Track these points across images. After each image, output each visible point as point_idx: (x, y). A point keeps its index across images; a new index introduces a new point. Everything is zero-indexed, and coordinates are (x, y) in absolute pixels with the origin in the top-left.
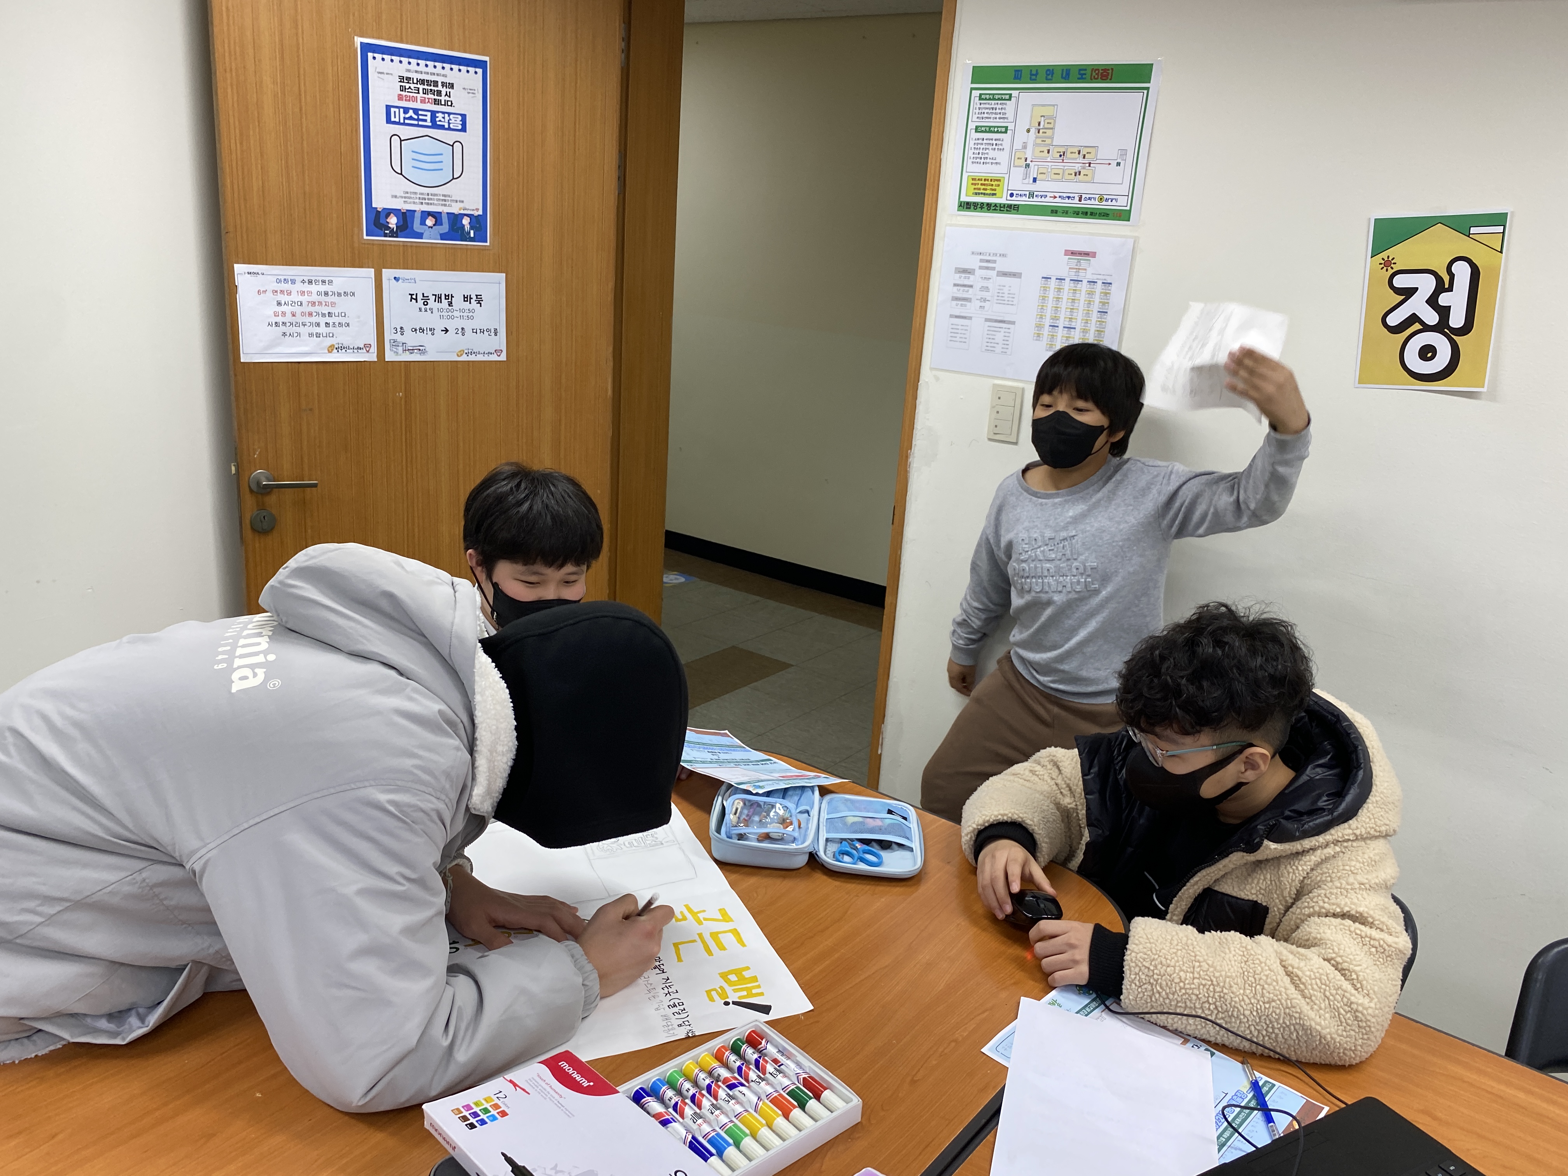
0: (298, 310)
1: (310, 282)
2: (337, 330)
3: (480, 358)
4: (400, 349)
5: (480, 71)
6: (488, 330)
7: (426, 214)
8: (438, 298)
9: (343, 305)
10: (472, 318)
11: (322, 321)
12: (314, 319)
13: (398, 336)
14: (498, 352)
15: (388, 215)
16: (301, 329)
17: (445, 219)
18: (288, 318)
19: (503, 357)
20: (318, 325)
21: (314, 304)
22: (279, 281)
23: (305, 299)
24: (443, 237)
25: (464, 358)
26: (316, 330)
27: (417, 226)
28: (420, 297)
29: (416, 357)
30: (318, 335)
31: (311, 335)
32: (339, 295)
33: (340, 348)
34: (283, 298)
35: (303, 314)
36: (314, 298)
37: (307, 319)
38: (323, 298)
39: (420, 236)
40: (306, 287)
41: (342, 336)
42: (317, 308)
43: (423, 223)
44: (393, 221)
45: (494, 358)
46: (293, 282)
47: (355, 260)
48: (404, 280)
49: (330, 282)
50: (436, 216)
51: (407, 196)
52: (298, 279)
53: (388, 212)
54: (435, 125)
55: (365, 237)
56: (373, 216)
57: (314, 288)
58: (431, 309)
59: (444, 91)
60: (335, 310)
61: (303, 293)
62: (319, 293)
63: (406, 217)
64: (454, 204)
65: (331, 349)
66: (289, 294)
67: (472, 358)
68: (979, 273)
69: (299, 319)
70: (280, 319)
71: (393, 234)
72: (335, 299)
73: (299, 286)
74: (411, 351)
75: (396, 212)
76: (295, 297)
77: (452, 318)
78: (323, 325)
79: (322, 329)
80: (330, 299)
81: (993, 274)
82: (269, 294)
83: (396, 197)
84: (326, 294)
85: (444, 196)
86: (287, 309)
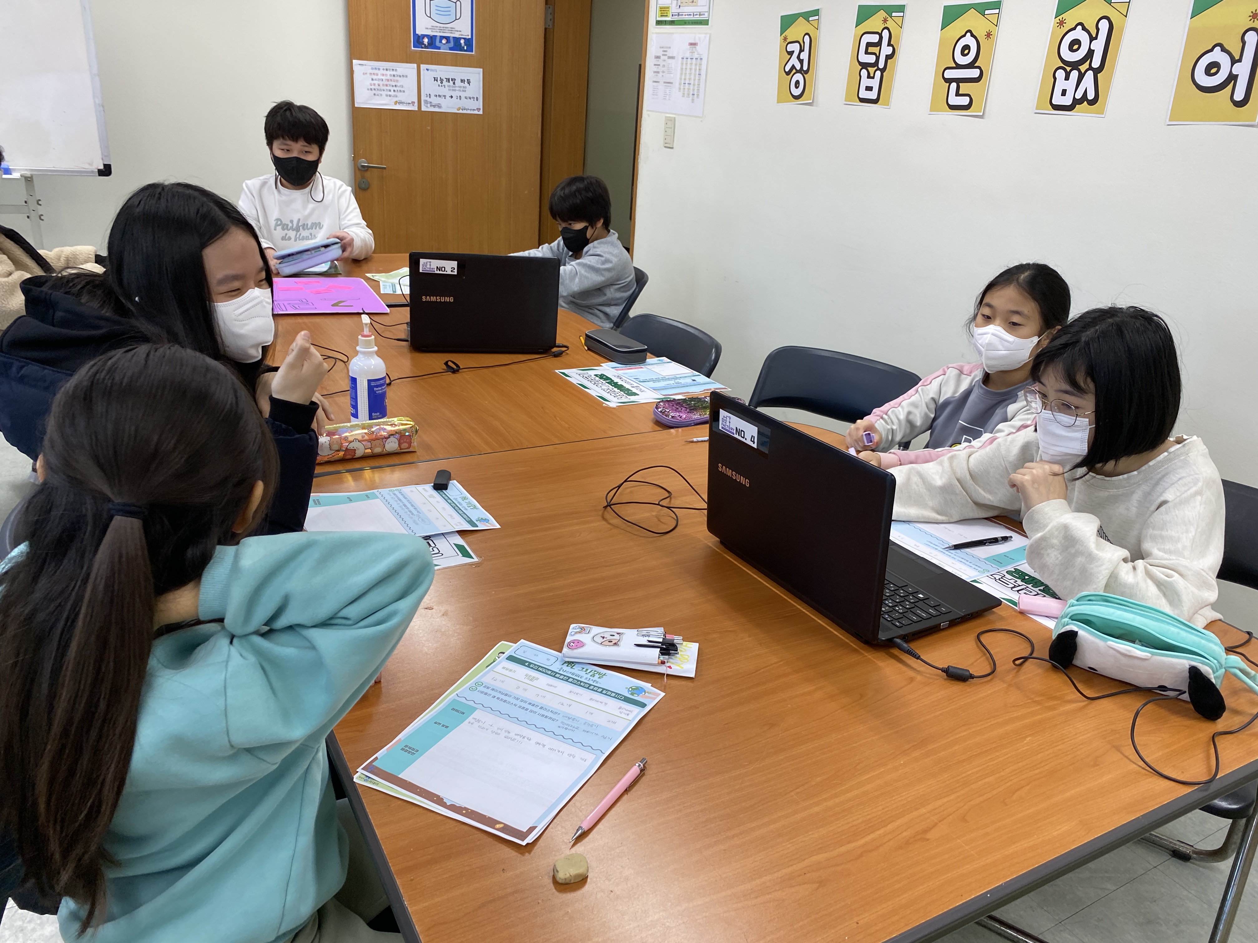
0: (381, 83)
1: (387, 70)
2: (399, 94)
3: (469, 112)
4: (429, 105)
6: (473, 98)
7: (442, 38)
8: (448, 80)
9: (402, 81)
10: (465, 91)
11: (392, 89)
12: (388, 88)
13: (428, 99)
14: (479, 109)
15: (423, 38)
16: (382, 92)
17: (452, 40)
18: (377, 87)
19: (481, 112)
20: (390, 91)
21: (388, 80)
22: (372, 69)
23: (384, 78)
24: (451, 49)
25: (461, 111)
26: (389, 93)
27: (438, 44)
28: (439, 79)
29: (437, 110)
30: (390, 96)
31: (387, 95)
32: (400, 76)
33: (401, 103)
34: (375, 77)
35: (383, 85)
36: (389, 77)
37: (385, 88)
38: (392, 78)
39: (439, 48)
40: (385, 72)
41: (401, 97)
42: (390, 83)
43: (441, 42)
44: (426, 41)
45: (476, 112)
46: (379, 69)
47: (408, 59)
48: (432, 70)
49: (396, 70)
50: (447, 38)
51: (432, 29)
52: (381, 68)
53: (424, 36)
55: (413, 48)
56: (417, 37)
57: (388, 73)
58: (444, 86)
60: (398, 84)
61: (383, 75)
62: (391, 75)
63: (432, 39)
64: (456, 32)
65: (396, 103)
66: (377, 75)
67: (465, 112)
68: (663, 57)
69: (382, 88)
70: (373, 87)
71: (426, 47)
72: (398, 78)
73: (382, 72)
74: (434, 106)
75: (427, 36)
76: (380, 77)
77: (455, 90)
78: (392, 91)
79: (392, 93)
80: (396, 78)
81: (666, 58)
82: (368, 75)
83: (427, 28)
84: (394, 76)
85: (451, 28)
86: (376, 82)
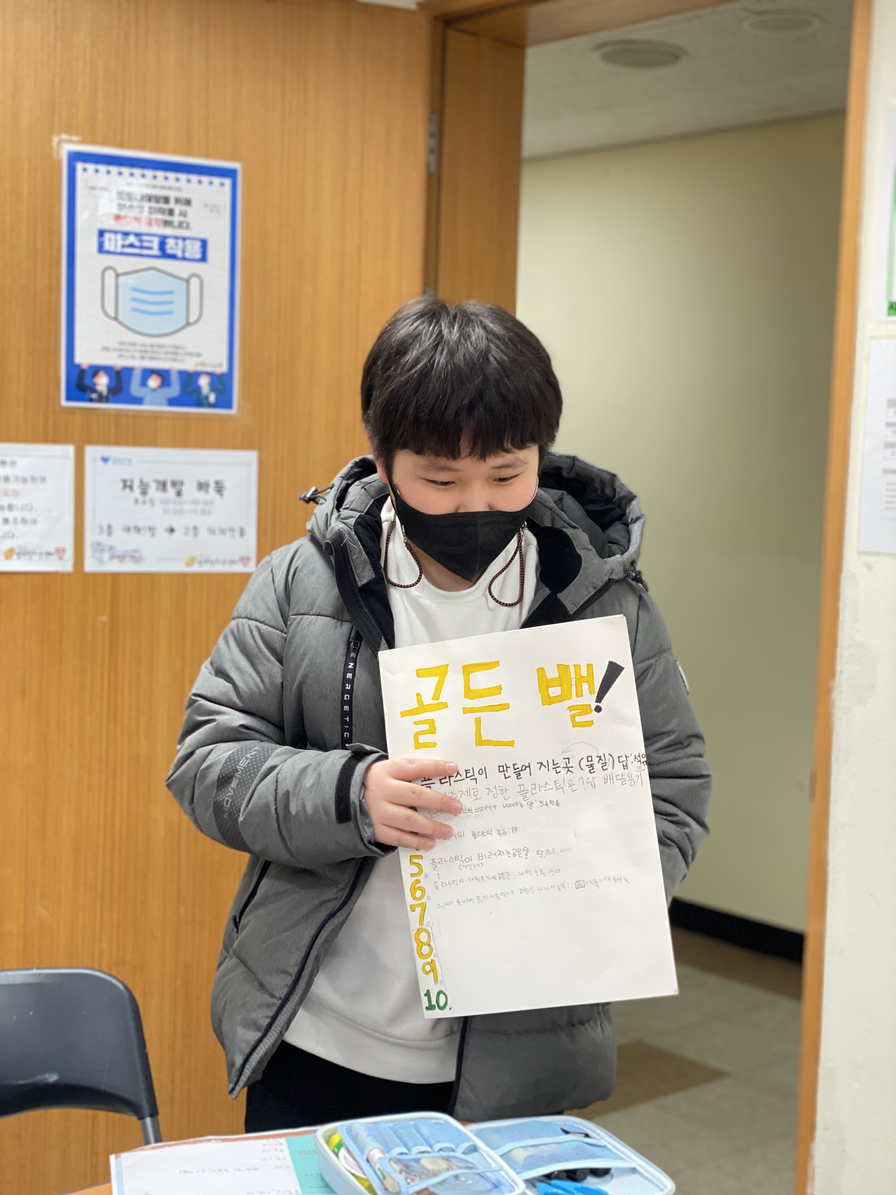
2: (20, 528)
3: (218, 568)
4: (106, 555)
5: (228, 182)
6: (232, 530)
7: (148, 372)
8: (163, 486)
9: (29, 493)
10: (209, 513)
11: (1, 515)
13: (104, 539)
14: (242, 560)
15: (95, 374)
17: (175, 380)
24: (172, 402)
25: (196, 568)
27: (135, 388)
28: (136, 484)
29: (128, 567)
32: (24, 480)
33: (23, 553)
38: (2, 485)
39: (139, 401)
41: (26, 537)
43: (144, 383)
44: (102, 382)
45: (237, 568)
47: (49, 433)
48: (117, 461)
49: (13, 464)
50: (164, 375)
51: (122, 350)
53: (96, 370)
54: (164, 254)
58: (152, 502)
59: (177, 209)
60: (18, 502)
63: (120, 377)
64: (188, 359)
65: (9, 554)
67: (207, 568)
71: (101, 398)
72: (18, 486)
74: (122, 558)
75: (107, 370)
77: (181, 512)
78: (1, 521)
79: (1, 527)
80: (11, 487)
83: (107, 349)
84: (7, 479)
85: (175, 347)
